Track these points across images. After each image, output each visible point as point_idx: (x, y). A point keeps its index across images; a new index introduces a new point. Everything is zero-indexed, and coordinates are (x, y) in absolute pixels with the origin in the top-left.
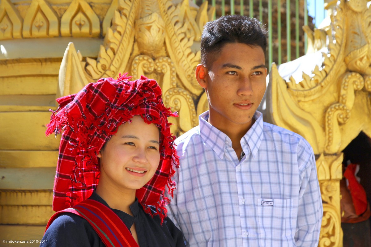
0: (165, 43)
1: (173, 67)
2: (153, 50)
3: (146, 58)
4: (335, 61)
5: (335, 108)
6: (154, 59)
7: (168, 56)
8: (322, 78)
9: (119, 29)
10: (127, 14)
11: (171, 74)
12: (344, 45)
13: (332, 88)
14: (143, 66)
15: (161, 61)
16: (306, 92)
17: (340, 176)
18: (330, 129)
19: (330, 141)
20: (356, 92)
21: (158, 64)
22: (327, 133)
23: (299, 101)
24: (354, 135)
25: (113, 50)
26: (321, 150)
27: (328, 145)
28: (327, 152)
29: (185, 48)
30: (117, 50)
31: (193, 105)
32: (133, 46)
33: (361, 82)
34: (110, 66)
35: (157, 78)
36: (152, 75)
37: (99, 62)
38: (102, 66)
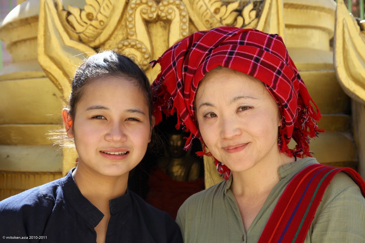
1: (185, 10)
6: (157, 3)
11: (181, 21)
14: (142, 13)
15: (165, 3)
21: (162, 8)
34: (98, 13)
35: (165, 28)
36: (158, 23)
37: (84, 10)
38: (88, 14)
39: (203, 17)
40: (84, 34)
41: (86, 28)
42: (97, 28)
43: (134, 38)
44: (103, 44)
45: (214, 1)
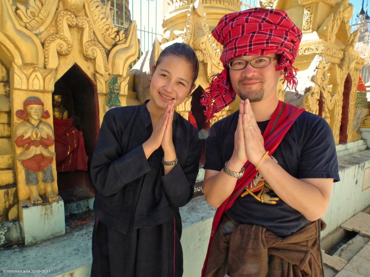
0: (84, 6)
1: (91, 25)
2: (75, 9)
3: (69, 13)
6: (76, 17)
7: (88, 17)
11: (89, 30)
14: (67, 19)
15: (81, 18)
21: (79, 20)
25: (40, 1)
29: (100, 13)
30: (45, 3)
31: (105, 56)
32: (59, 3)
34: (39, 14)
35: (78, 32)
36: (75, 28)
37: (28, 9)
38: (31, 12)
39: (101, 31)
40: (30, 24)
41: (31, 21)
42: (38, 22)
43: (62, 34)
44: (40, 34)
45: (105, 24)
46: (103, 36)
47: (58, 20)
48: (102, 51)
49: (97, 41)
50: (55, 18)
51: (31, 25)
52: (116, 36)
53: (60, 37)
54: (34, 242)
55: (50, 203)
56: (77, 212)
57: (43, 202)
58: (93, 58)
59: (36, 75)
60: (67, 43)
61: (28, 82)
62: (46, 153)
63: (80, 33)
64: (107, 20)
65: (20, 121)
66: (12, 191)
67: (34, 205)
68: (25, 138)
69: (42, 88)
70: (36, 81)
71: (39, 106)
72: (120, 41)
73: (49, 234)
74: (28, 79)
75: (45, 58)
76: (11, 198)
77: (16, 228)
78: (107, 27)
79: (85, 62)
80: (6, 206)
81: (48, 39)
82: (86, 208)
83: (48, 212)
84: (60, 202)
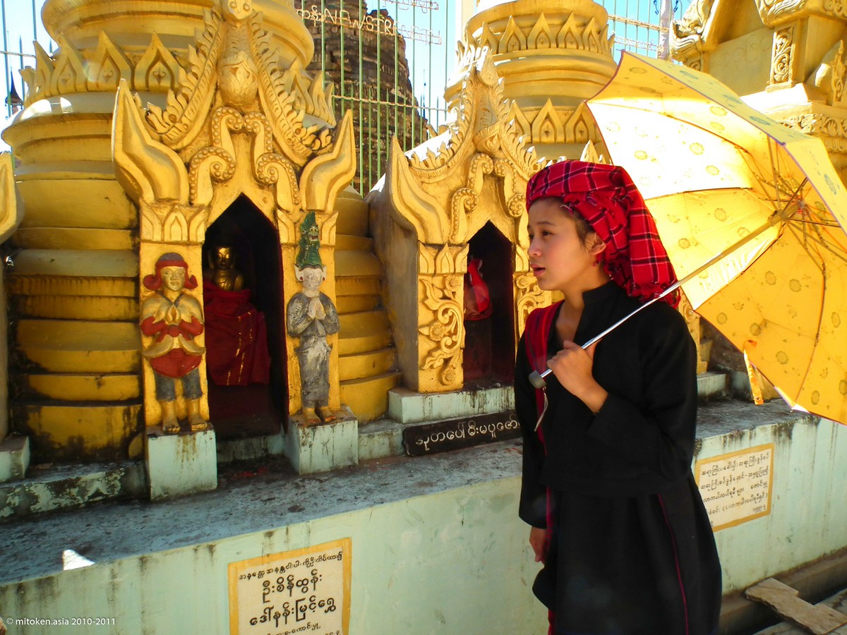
0: (258, 95)
1: (269, 126)
2: (241, 102)
3: (231, 111)
4: (463, 139)
5: (462, 192)
6: (243, 115)
7: (263, 113)
8: (449, 158)
9: (194, 70)
10: (207, 52)
11: (266, 135)
12: (473, 121)
13: (459, 170)
14: (228, 121)
15: (251, 116)
16: (430, 172)
17: (465, 270)
18: (456, 216)
19: (455, 229)
20: (484, 175)
21: (248, 121)
22: (453, 220)
23: (423, 182)
24: (481, 224)
25: (185, 96)
26: (445, 240)
27: (454, 235)
28: (452, 242)
29: (285, 104)
30: (192, 98)
31: (294, 177)
32: (215, 94)
33: (490, 165)
34: (182, 117)
35: (247, 140)
36: (241, 135)
37: (166, 110)
38: (171, 116)
39: (286, 135)
40: (167, 135)
41: (169, 130)
42: (180, 131)
43: (219, 146)
44: (185, 148)
45: (295, 121)
46: (291, 144)
47: (213, 123)
48: (287, 169)
49: (280, 153)
50: (208, 120)
51: (171, 136)
52: (314, 142)
53: (215, 151)
54: (165, 496)
55: (192, 433)
56: (247, 458)
57: (181, 430)
58: (271, 182)
59: (176, 217)
60: (227, 161)
61: (163, 230)
62: (188, 347)
63: (250, 141)
64: (298, 114)
65: (149, 293)
66: (134, 410)
67: (167, 433)
68: (156, 321)
69: (185, 239)
70: (176, 227)
71: (179, 268)
72: (322, 149)
73: (190, 486)
74: (163, 225)
75: (191, 188)
76: (134, 421)
77: (139, 471)
78: (298, 126)
79: (259, 191)
80: (125, 434)
81: (196, 157)
82: (263, 451)
83: (189, 447)
84: (209, 432)
